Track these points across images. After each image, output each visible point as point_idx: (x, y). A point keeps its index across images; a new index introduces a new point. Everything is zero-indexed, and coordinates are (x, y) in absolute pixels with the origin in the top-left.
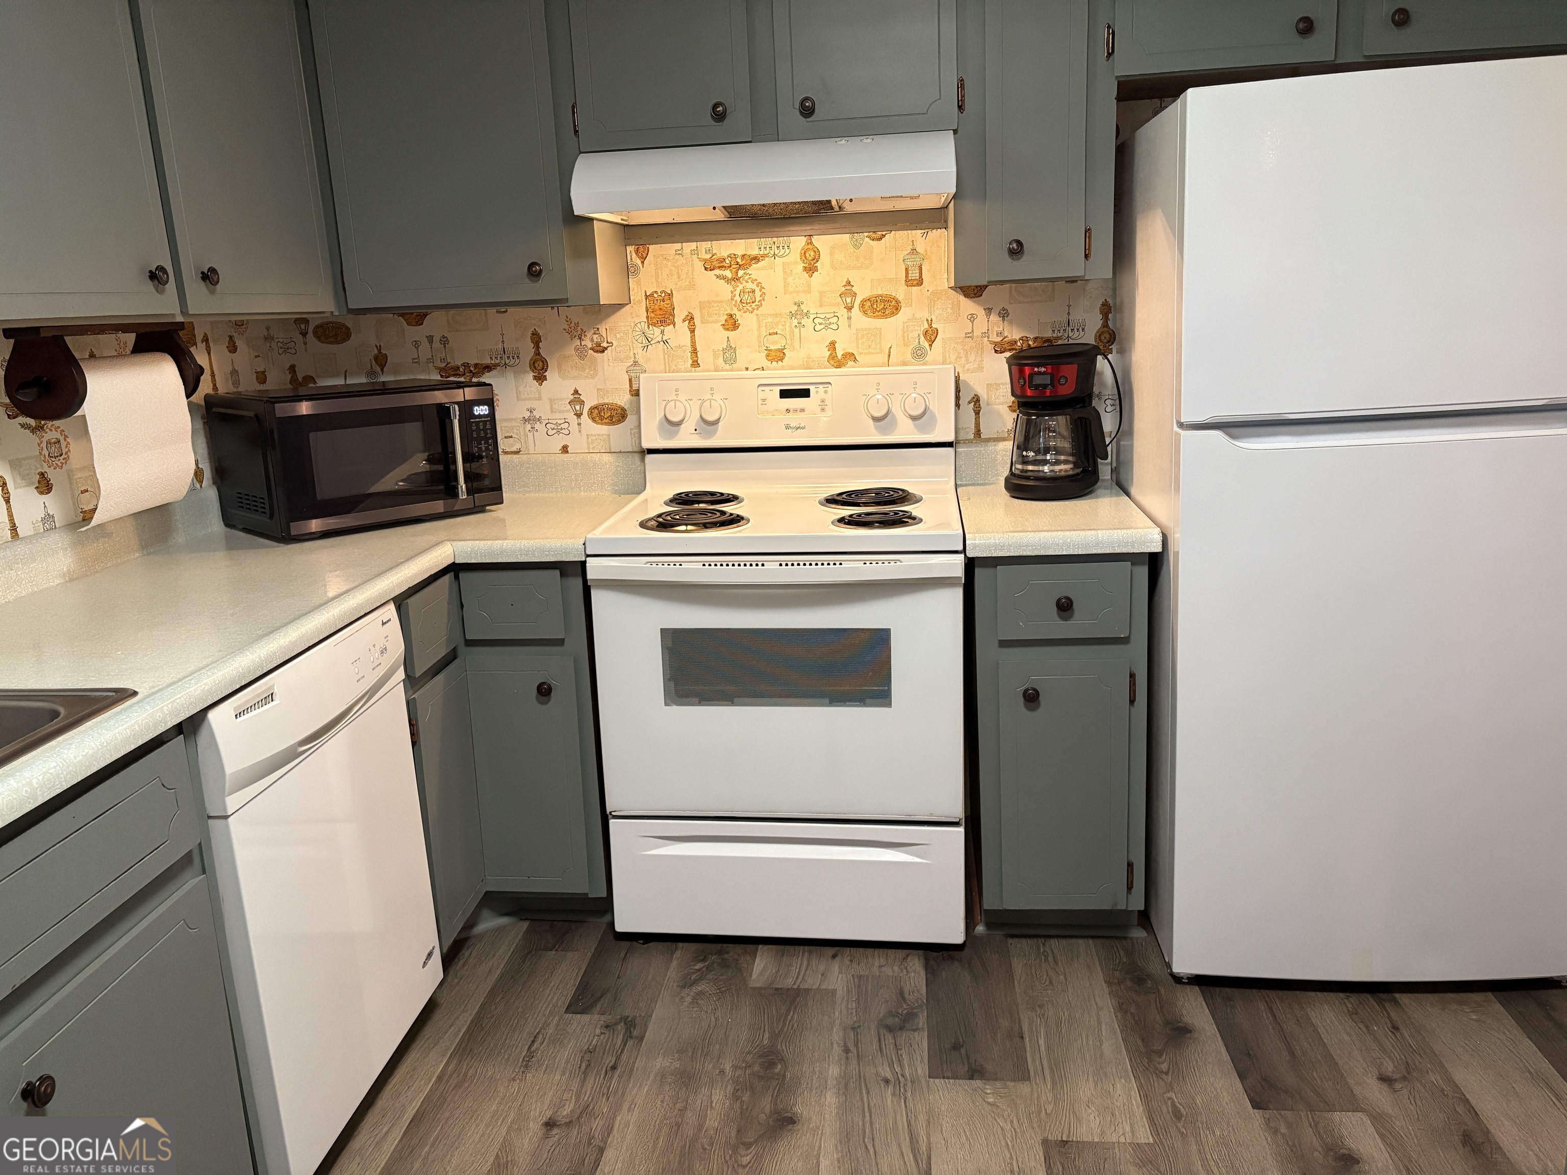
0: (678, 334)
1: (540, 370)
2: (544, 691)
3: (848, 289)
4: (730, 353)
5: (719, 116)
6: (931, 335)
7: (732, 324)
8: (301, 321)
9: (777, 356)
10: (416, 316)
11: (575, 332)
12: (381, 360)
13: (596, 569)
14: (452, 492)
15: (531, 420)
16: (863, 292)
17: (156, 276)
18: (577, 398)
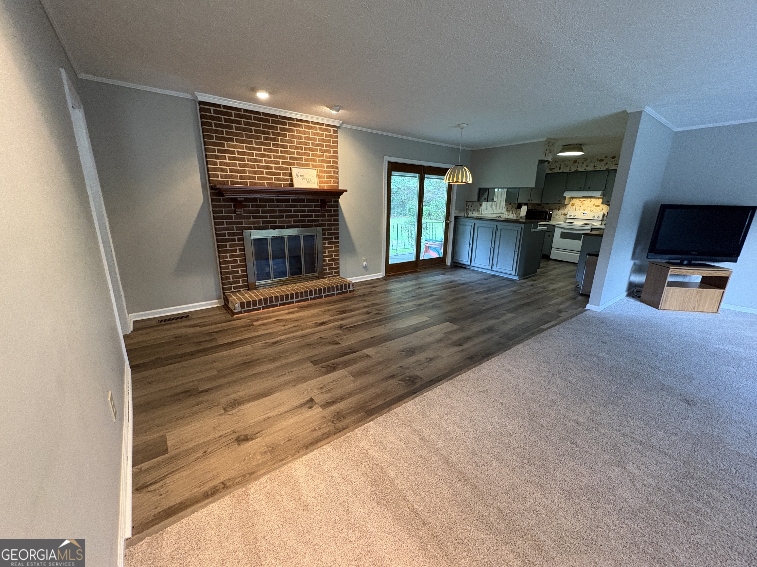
0: (574, 207)
1: (559, 210)
2: (549, 236)
3: (594, 204)
4: (579, 209)
5: (580, 188)
6: (603, 209)
7: (580, 207)
8: (536, 204)
9: (584, 210)
10: (548, 204)
11: (563, 206)
12: (543, 208)
13: (556, 226)
14: (546, 219)
15: (556, 215)
16: (596, 204)
17: (529, 200)
18: (562, 213)
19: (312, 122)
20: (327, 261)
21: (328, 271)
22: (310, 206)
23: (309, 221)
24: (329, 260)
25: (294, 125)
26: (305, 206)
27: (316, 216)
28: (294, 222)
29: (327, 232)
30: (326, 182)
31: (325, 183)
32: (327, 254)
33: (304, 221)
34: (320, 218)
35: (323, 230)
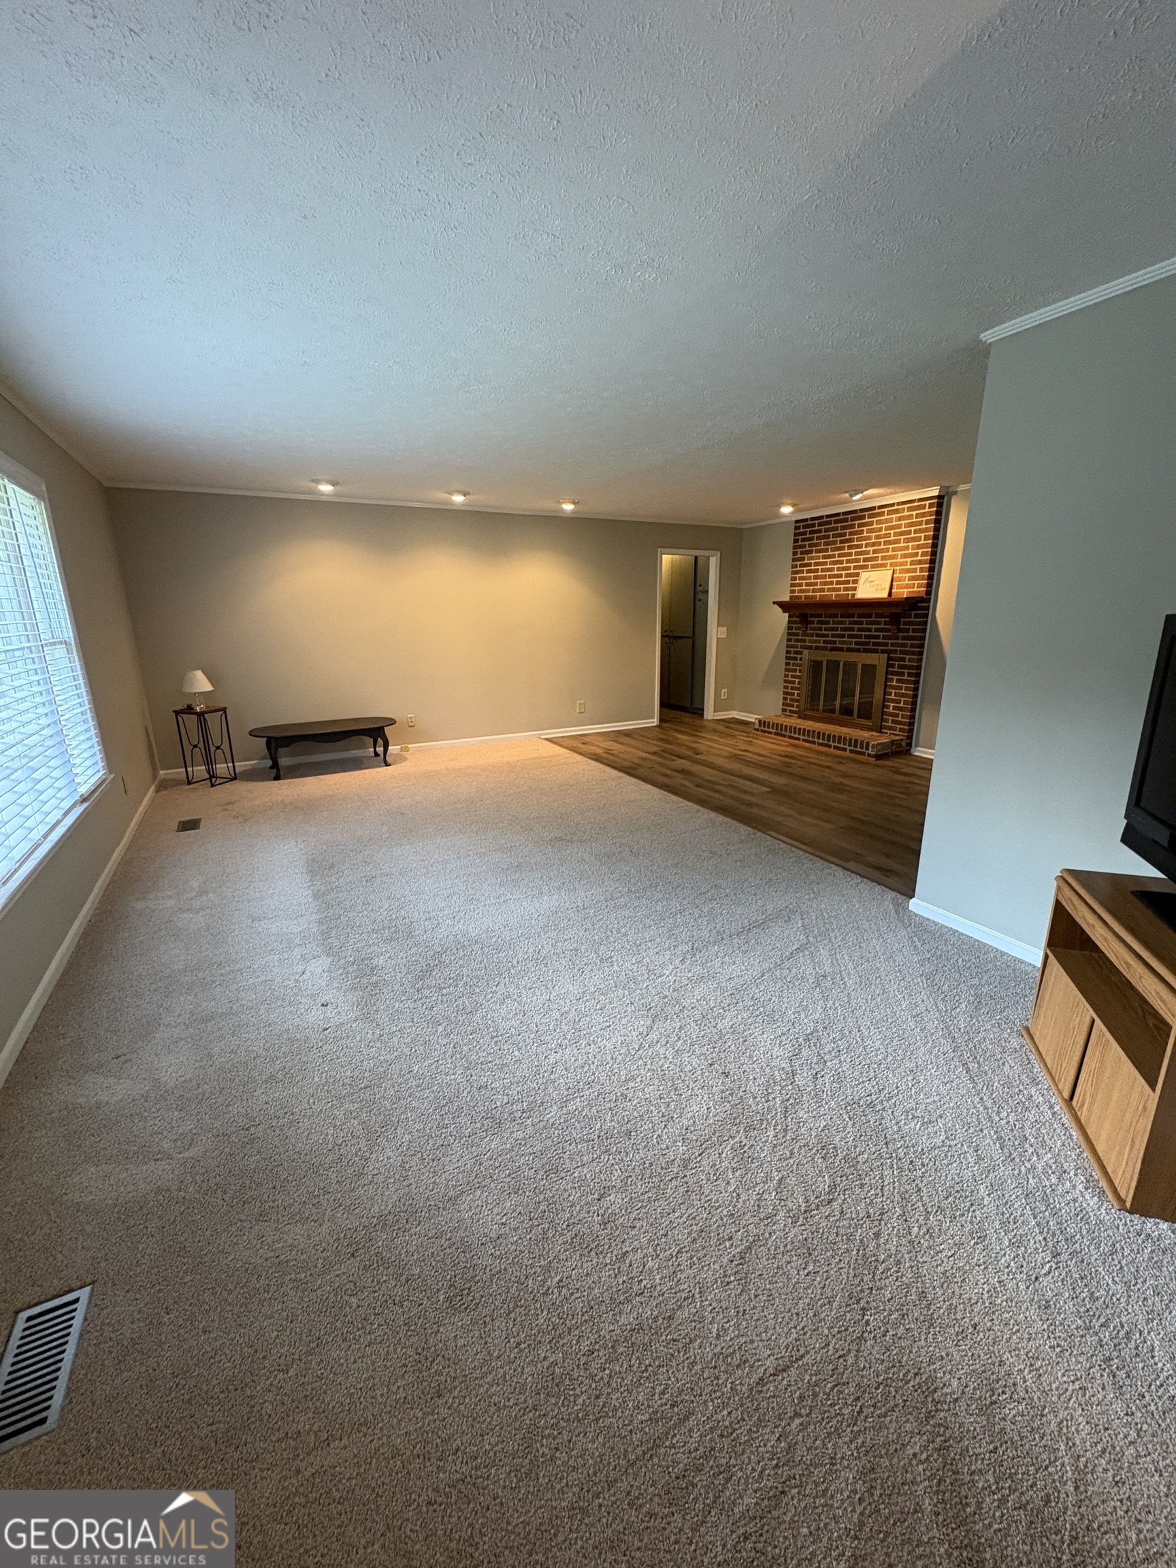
19: (899, 504)
20: (891, 708)
21: (890, 724)
22: (878, 623)
23: (875, 644)
24: (894, 708)
25: (874, 516)
26: (872, 623)
27: (884, 637)
28: (856, 643)
29: (897, 663)
30: (907, 586)
31: (905, 588)
32: (893, 697)
33: (868, 644)
34: (890, 641)
35: (889, 659)
